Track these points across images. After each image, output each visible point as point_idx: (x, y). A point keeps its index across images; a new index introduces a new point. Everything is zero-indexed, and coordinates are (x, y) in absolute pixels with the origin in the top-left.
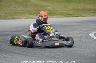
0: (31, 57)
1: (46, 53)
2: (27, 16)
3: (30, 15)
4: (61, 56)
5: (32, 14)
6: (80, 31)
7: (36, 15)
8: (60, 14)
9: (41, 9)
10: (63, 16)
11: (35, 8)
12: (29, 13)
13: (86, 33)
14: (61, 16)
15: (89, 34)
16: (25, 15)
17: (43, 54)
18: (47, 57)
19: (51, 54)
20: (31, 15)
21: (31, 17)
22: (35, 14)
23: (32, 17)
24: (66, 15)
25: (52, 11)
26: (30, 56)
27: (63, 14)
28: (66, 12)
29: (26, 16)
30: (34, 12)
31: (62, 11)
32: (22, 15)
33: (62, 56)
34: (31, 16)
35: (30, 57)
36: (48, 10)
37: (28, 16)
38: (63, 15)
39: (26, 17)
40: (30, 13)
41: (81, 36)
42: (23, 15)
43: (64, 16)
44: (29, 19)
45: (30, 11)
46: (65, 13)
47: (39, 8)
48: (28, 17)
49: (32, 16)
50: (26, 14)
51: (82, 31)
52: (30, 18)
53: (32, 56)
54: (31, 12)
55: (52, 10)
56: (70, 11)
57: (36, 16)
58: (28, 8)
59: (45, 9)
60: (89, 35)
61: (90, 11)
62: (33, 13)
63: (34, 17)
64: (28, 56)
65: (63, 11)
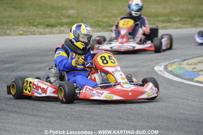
0: (31, 117)
1: (63, 109)
2: (23, 29)
3: (29, 26)
4: (94, 114)
5: (34, 26)
6: (135, 61)
7: (42, 26)
8: (93, 24)
9: (54, 14)
10: (100, 29)
11: (41, 13)
12: (27, 23)
13: (147, 66)
14: (96, 29)
15: (154, 66)
16: (19, 27)
17: (56, 110)
18: (64, 117)
19: (74, 110)
20: (31, 27)
21: (31, 32)
22: (40, 24)
23: (34, 31)
24: (105, 27)
25: (77, 18)
26: (30, 115)
27: (101, 24)
28: (105, 20)
29: (21, 29)
30: (38, 20)
31: (98, 17)
32: (13, 27)
33: (97, 115)
34: (32, 30)
35: (28, 117)
36: (69, 17)
37: (25, 29)
38: (99, 26)
39: (21, 32)
40: (29, 23)
41: (137, 70)
42: (16, 27)
43: (103, 29)
44: (28, 35)
45: (30, 18)
46: (103, 22)
47: (49, 12)
48: (25, 32)
49: (34, 28)
50: (20, 24)
51: (139, 62)
52: (29, 33)
53: (33, 115)
54: (32, 21)
55: (76, 15)
56: (114, 19)
57: (42, 28)
58: (25, 13)
59: (62, 15)
60: (154, 70)
61: (157, 19)
62: (36, 23)
63: (38, 32)
64: (25, 115)
65: (100, 19)
